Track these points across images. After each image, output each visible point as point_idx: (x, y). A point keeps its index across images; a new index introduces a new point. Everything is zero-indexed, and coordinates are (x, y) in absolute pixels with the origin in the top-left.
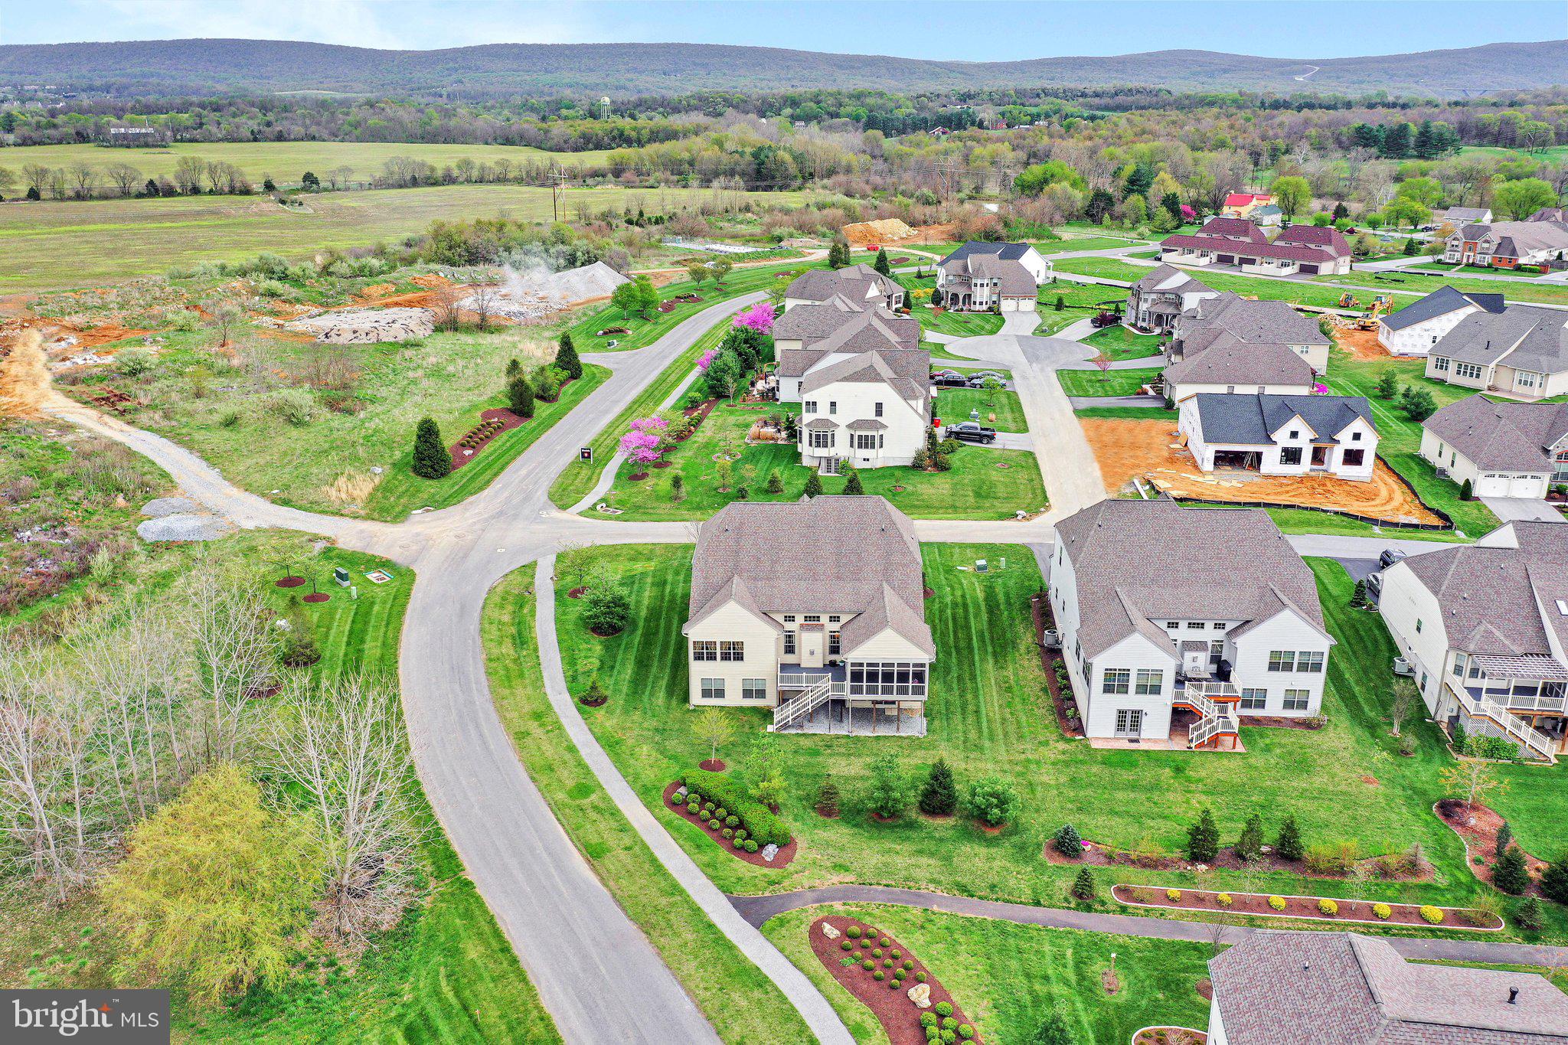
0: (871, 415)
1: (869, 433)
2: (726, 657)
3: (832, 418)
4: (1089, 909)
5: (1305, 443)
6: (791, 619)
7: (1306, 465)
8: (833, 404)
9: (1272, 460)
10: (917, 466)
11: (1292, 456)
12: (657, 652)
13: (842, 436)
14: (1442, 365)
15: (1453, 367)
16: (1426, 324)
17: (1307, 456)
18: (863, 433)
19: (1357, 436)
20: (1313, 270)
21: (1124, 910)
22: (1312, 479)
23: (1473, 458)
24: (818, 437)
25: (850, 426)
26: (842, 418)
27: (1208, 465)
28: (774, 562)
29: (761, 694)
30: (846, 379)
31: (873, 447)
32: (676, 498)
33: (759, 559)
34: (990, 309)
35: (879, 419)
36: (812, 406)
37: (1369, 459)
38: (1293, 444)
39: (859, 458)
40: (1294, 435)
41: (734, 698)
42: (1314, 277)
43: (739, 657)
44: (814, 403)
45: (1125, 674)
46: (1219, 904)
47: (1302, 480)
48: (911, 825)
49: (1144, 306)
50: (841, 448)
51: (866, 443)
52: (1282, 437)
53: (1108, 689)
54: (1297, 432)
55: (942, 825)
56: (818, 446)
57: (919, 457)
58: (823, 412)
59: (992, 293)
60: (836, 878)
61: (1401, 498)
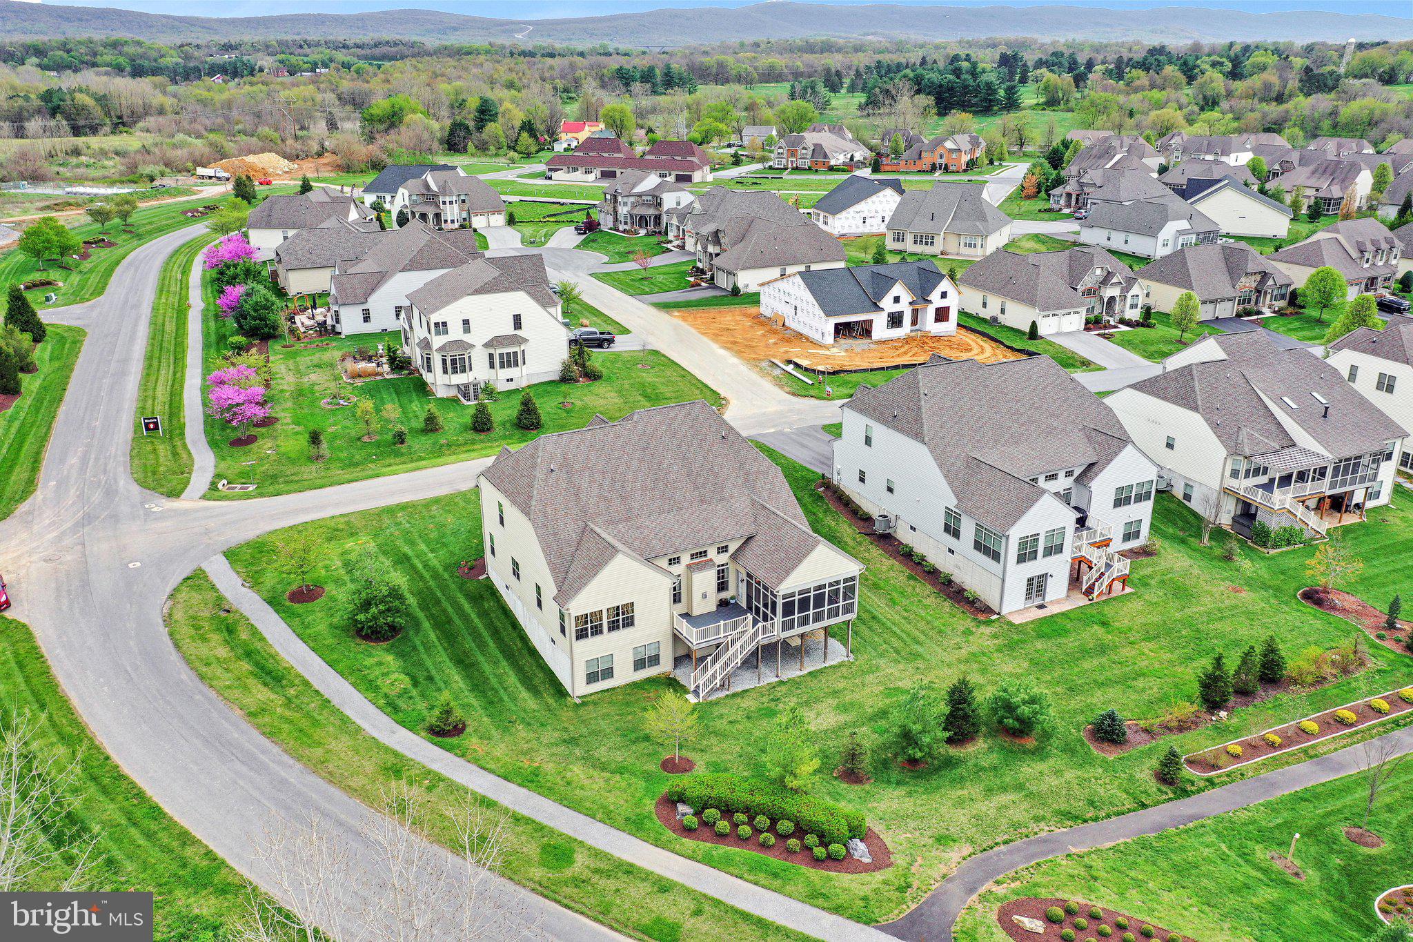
0: (509, 330)
1: (511, 350)
2: (613, 626)
3: (467, 338)
4: (1185, 793)
5: (905, 307)
6: (674, 561)
7: (906, 329)
8: (466, 322)
9: (880, 329)
10: (566, 378)
11: (895, 320)
12: (469, 644)
13: (479, 358)
14: (899, 238)
15: (909, 238)
16: (857, 207)
17: (907, 319)
18: (505, 351)
19: (944, 295)
20: (688, 179)
21: (1211, 782)
22: (913, 339)
23: (1031, 301)
24: (454, 362)
25: (486, 345)
26: (478, 337)
27: (830, 339)
28: (625, 499)
29: (655, 660)
30: (473, 294)
31: (516, 365)
32: (318, 458)
33: (605, 498)
34: (462, 227)
35: (518, 332)
36: (442, 327)
37: (953, 315)
38: (896, 308)
39: (502, 379)
40: (897, 300)
41: (625, 674)
42: (689, 184)
43: (629, 622)
44: (444, 324)
45: (1035, 539)
46: (1272, 746)
47: (908, 340)
48: (950, 763)
50: (479, 372)
51: (510, 361)
52: (887, 303)
53: (1021, 559)
54: (899, 297)
55: (979, 750)
56: (455, 371)
57: (566, 369)
58: (455, 333)
59: (461, 210)
60: (954, 855)
61: (988, 346)
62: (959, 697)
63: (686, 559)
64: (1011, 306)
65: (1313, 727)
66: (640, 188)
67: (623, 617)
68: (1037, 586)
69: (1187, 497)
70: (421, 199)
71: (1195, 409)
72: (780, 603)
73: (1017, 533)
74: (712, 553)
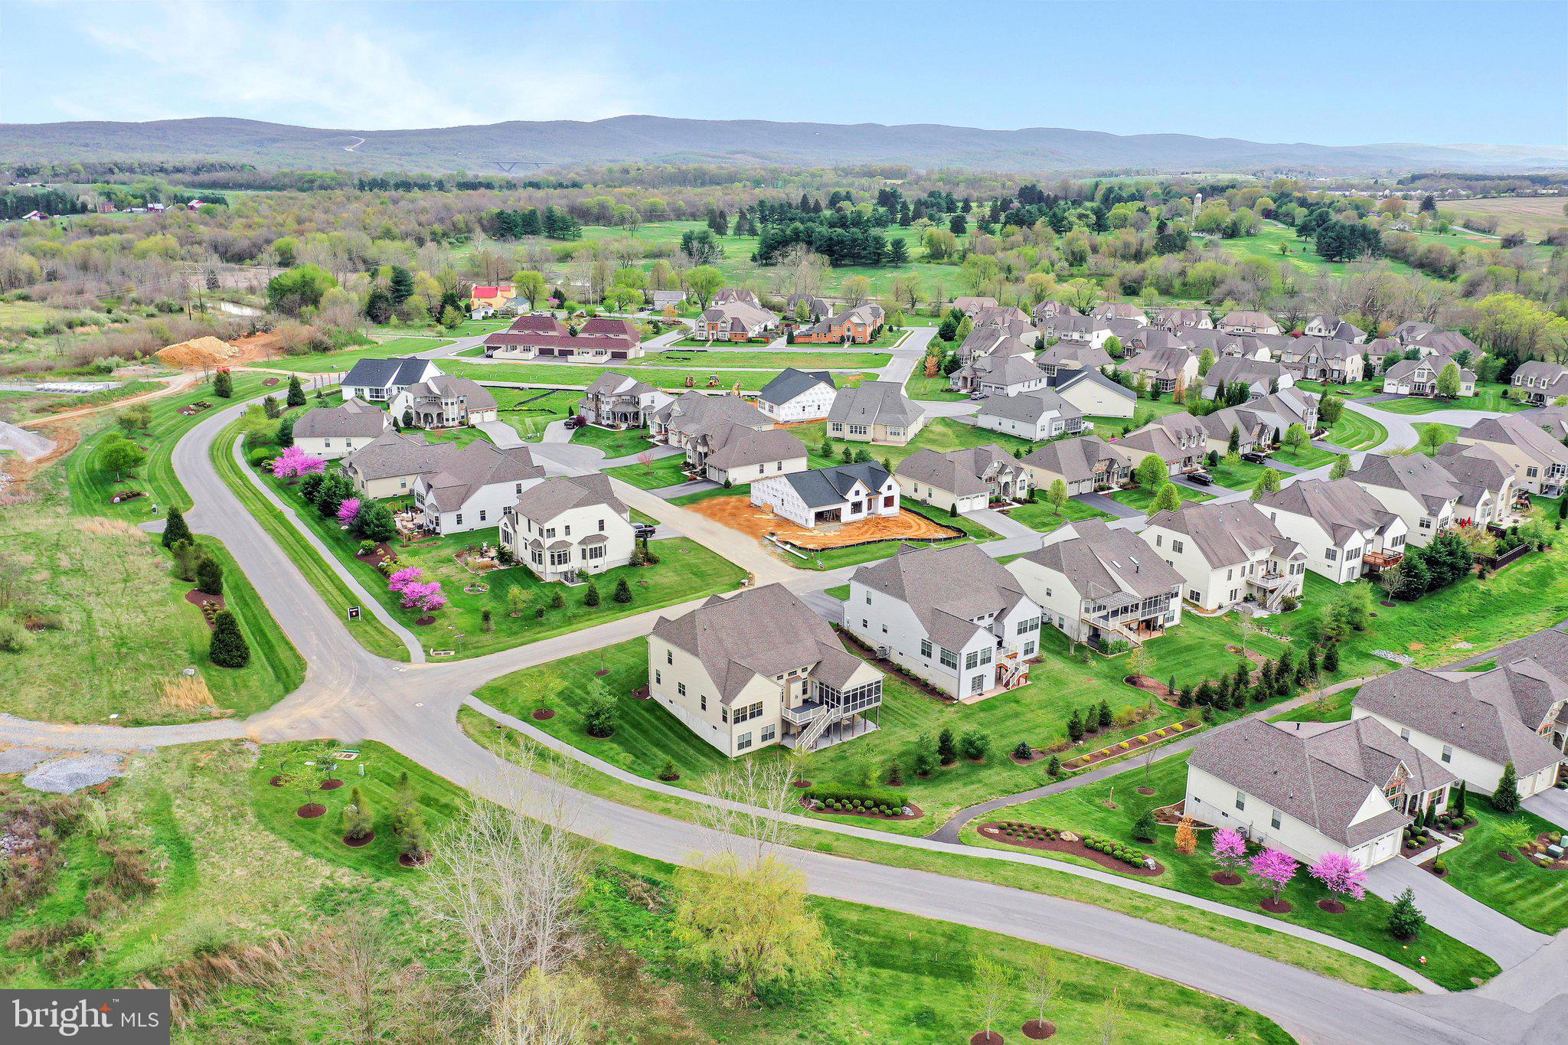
0: (596, 531)
1: (597, 545)
2: (752, 716)
3: (568, 539)
4: (1062, 779)
5: (863, 498)
6: (780, 677)
7: (864, 513)
8: (567, 527)
9: (847, 515)
10: (634, 564)
11: (857, 507)
13: (575, 552)
14: (837, 427)
15: (846, 428)
16: (798, 398)
17: (865, 506)
18: (593, 546)
19: (890, 488)
21: (1075, 774)
22: (870, 520)
23: (950, 488)
24: (558, 556)
25: (580, 543)
26: (574, 538)
27: (812, 524)
29: (772, 735)
30: (576, 506)
31: (601, 555)
32: (488, 630)
34: (461, 424)
35: (602, 532)
36: (551, 532)
37: (897, 501)
38: (857, 499)
39: (592, 566)
40: (857, 493)
41: (757, 744)
43: (760, 713)
44: (553, 530)
45: (975, 654)
46: (1104, 755)
47: (866, 522)
48: (943, 774)
49: (605, 408)
50: (576, 563)
51: (597, 553)
52: (851, 497)
53: (968, 667)
54: (859, 491)
55: (956, 766)
56: (560, 563)
57: (635, 555)
58: (560, 536)
59: (460, 410)
60: (953, 810)
61: (923, 523)
62: (945, 739)
63: (786, 676)
64: (935, 491)
65: (1125, 744)
66: (621, 389)
67: (757, 711)
68: (978, 682)
69: (1061, 626)
70: (425, 401)
71: (1061, 571)
72: (842, 697)
73: (965, 651)
74: (799, 672)
